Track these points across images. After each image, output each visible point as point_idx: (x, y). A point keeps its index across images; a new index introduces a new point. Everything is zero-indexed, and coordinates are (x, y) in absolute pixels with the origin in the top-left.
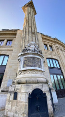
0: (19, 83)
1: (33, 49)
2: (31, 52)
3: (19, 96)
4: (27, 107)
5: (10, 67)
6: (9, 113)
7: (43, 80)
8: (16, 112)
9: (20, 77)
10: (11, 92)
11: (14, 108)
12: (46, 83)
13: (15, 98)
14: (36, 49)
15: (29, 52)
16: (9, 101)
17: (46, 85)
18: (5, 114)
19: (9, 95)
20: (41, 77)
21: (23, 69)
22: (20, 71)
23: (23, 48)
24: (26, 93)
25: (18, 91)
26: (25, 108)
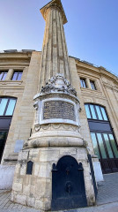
0: (35, 146)
1: (60, 87)
2: (56, 92)
3: (36, 168)
4: (51, 185)
5: (20, 118)
6: (18, 196)
7: (78, 141)
8: (31, 195)
9: (39, 136)
10: (21, 162)
11: (27, 188)
12: (84, 146)
13: (30, 171)
14: (66, 88)
15: (52, 92)
16: (19, 177)
17: (83, 150)
18: (12, 199)
19: (18, 166)
20: (73, 136)
21: (42, 122)
22: (37, 126)
23: (43, 85)
24: (49, 162)
25: (34, 159)
26: (47, 188)
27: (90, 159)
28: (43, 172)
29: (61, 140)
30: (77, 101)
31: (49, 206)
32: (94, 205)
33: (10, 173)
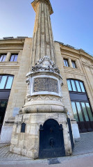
0: (27, 112)
1: (47, 67)
2: (43, 70)
3: (28, 128)
4: (38, 140)
5: (16, 91)
6: (15, 148)
7: (60, 108)
8: (24, 148)
9: (30, 104)
10: (17, 123)
11: (21, 142)
12: (64, 112)
13: (23, 130)
14: (51, 67)
15: (40, 70)
16: (16, 134)
17: (63, 115)
18: (11, 150)
19: (15, 126)
21: (33, 94)
22: (29, 97)
23: (33, 65)
24: (37, 124)
25: (26, 122)
26: (35, 142)
27: (69, 121)
28: (33, 131)
29: (47, 107)
30: (60, 78)
31: (37, 155)
32: (70, 155)
33: (10, 132)
